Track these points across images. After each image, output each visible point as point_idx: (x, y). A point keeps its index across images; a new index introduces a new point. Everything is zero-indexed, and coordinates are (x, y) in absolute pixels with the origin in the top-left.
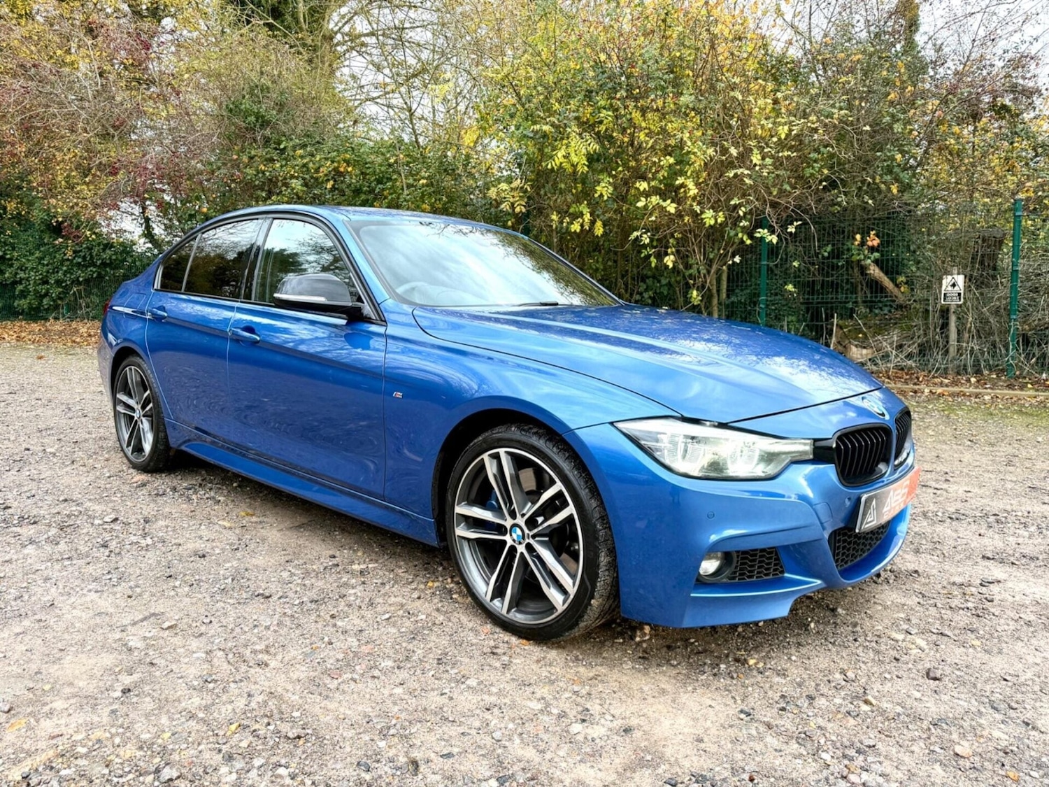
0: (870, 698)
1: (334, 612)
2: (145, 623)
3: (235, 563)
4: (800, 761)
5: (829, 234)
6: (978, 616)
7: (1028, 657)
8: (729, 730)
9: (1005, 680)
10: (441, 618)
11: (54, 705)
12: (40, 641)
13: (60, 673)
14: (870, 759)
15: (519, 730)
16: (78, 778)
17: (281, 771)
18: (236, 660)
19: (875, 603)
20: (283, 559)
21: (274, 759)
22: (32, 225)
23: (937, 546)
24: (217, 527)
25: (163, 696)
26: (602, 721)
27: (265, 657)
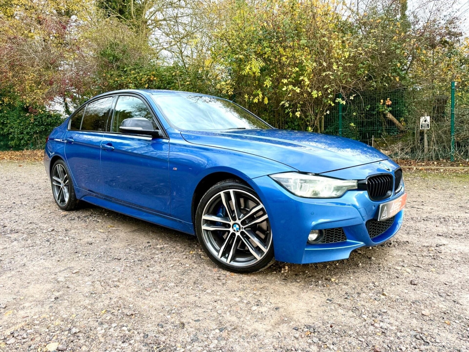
0: (385, 293)
1: (149, 264)
2: (65, 271)
3: (105, 246)
4: (353, 319)
5: (369, 100)
6: (434, 259)
7: (456, 275)
8: (322, 307)
9: (446, 284)
10: (196, 266)
11: (25, 305)
12: (19, 280)
13: (27, 292)
14: (384, 317)
15: (229, 309)
16: (35, 333)
17: (124, 328)
18: (105, 285)
19: (389, 255)
20: (127, 244)
21: (121, 324)
22: (15, 108)
23: (417, 231)
24: (97, 232)
25: (73, 300)
26: (266, 305)
27: (118, 284)
